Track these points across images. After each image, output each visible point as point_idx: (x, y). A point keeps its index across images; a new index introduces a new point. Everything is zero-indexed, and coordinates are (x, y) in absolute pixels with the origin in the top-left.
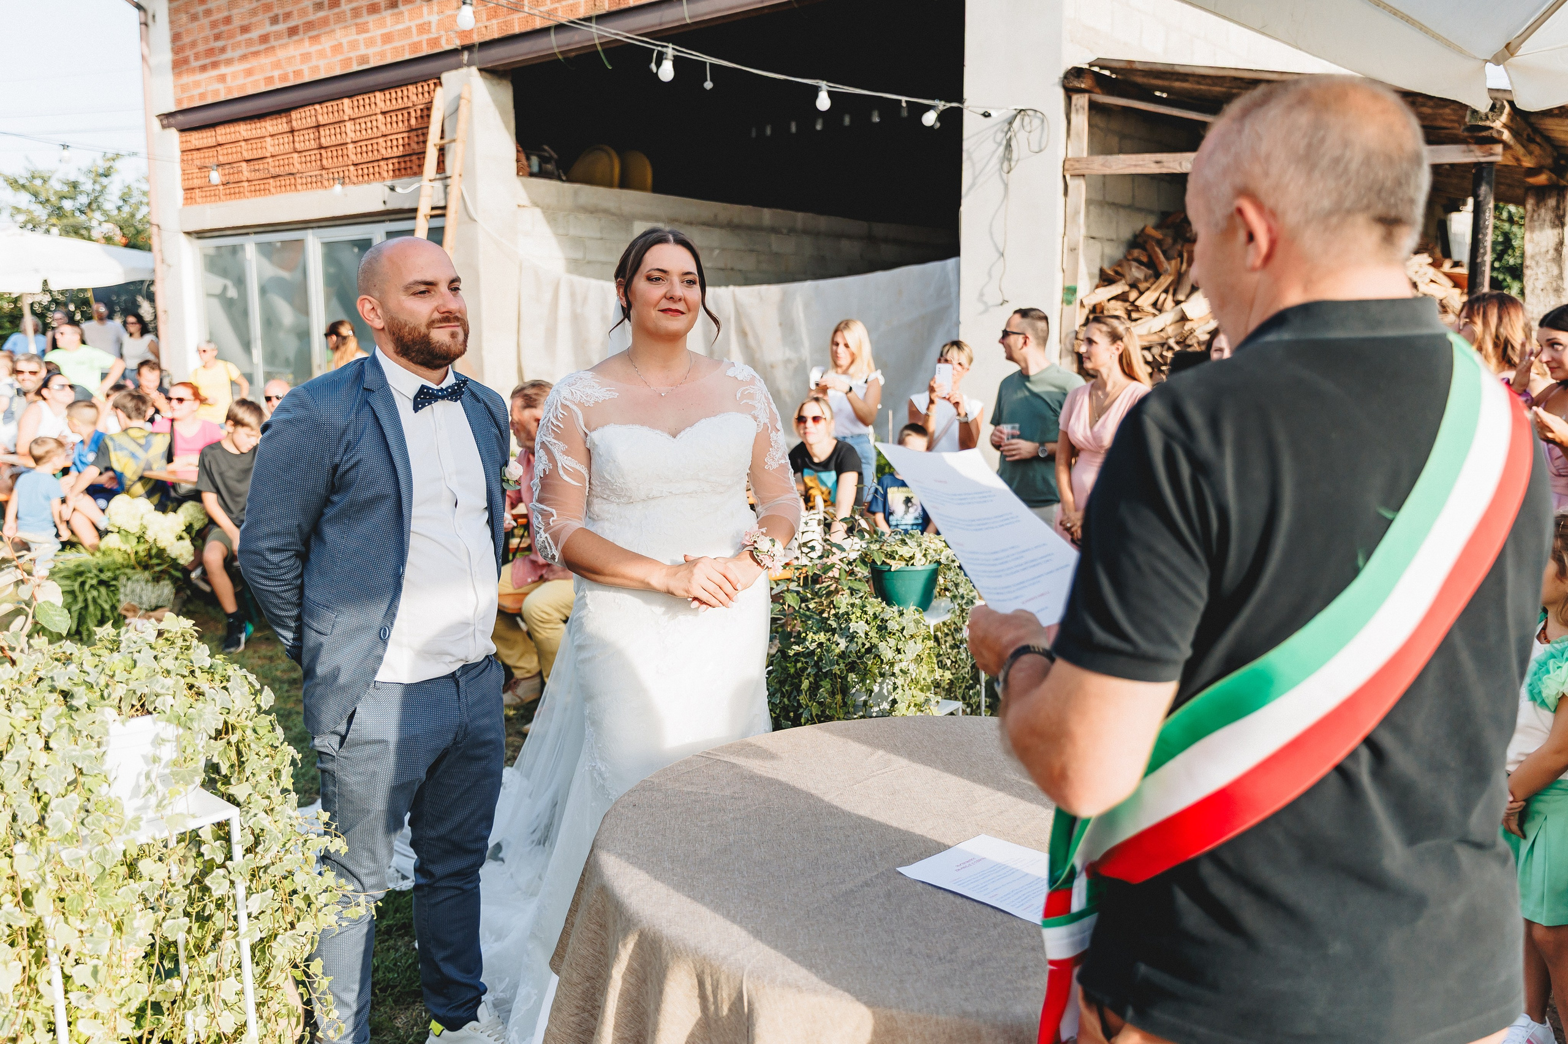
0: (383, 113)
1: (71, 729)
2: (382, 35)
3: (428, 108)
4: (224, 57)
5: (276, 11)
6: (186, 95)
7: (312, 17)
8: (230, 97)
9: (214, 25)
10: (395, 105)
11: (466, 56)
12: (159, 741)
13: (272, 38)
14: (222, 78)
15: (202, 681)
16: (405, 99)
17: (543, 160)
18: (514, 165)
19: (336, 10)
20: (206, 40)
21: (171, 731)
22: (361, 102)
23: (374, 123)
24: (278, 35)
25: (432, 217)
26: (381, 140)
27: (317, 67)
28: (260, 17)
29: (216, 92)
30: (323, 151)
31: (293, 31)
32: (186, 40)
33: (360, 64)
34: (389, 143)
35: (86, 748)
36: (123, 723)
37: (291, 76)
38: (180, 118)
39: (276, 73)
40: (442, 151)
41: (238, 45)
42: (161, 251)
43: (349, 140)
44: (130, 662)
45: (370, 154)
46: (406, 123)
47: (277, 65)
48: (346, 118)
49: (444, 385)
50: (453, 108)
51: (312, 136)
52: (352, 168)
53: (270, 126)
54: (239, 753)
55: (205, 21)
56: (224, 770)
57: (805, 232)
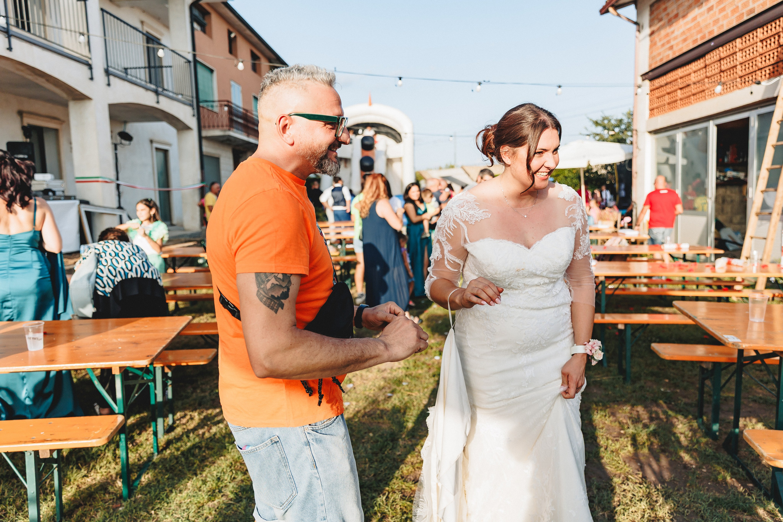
0: (762, 41)
4: (674, 35)
6: (654, 61)
8: (674, 56)
9: (670, 20)
10: (770, 34)
13: (699, 17)
14: (671, 48)
16: (777, 27)
22: (748, 38)
23: (755, 49)
24: (702, 14)
26: (759, 58)
27: (722, 25)
28: (694, 7)
29: (668, 56)
30: (722, 74)
31: (710, 9)
33: (748, 15)
34: (764, 59)
37: (707, 35)
38: (650, 74)
39: (699, 36)
41: (681, 26)
43: (738, 63)
45: (751, 68)
46: (776, 43)
47: (701, 31)
48: (737, 50)
51: (716, 66)
52: (739, 80)
53: (694, 66)
55: (667, 20)
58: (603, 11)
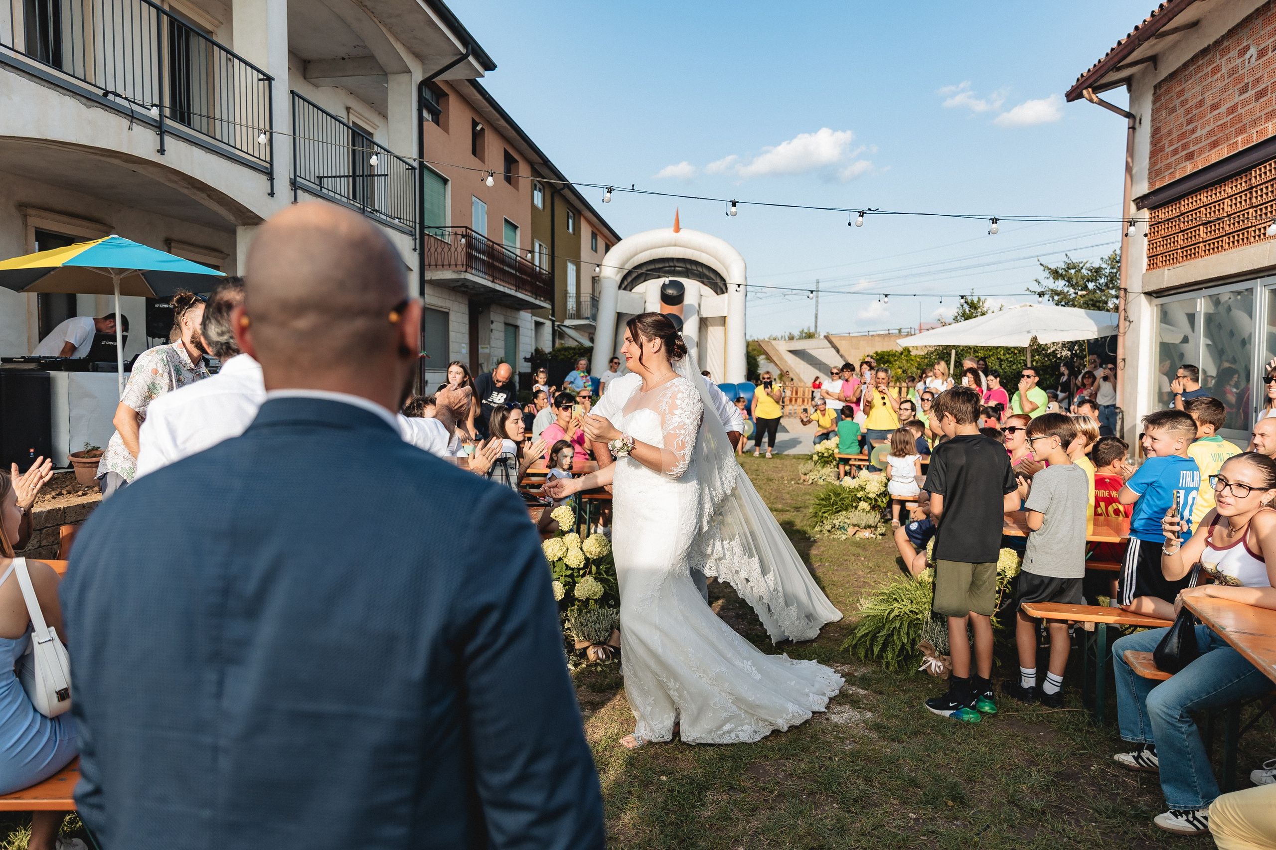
5: (1246, 81)
6: (1158, 178)
8: (1196, 170)
13: (1240, 107)
14: (1191, 156)
24: (1246, 103)
28: (1230, 92)
29: (1185, 169)
32: (1164, 131)
37: (1253, 137)
38: (1153, 199)
39: (1240, 138)
41: (1207, 122)
53: (1229, 188)
55: (1181, 111)
58: (1073, 95)
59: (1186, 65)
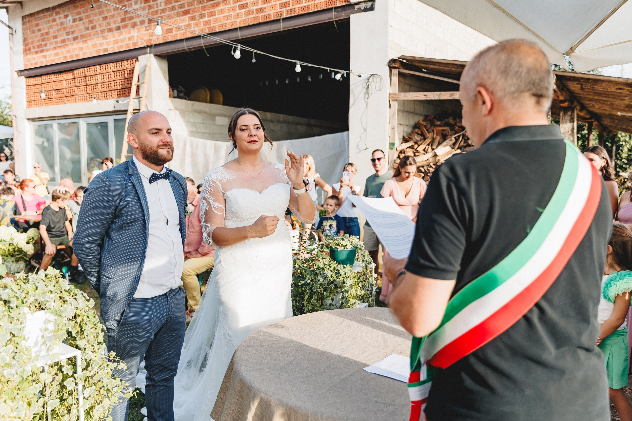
0: (113, 72)
1: (9, 316)
2: (114, 41)
3: (133, 70)
4: (46, 48)
5: (68, 30)
6: (29, 63)
7: (84, 33)
8: (48, 64)
9: (42, 35)
10: (118, 69)
11: (148, 50)
12: (47, 321)
13: (67, 41)
14: (45, 57)
15: (65, 295)
16: (123, 66)
17: (179, 92)
18: (168, 93)
19: (94, 30)
20: (38, 41)
21: (52, 317)
22: (104, 67)
23: (110, 76)
24: (69, 40)
25: (134, 113)
26: (112, 83)
27: (86, 53)
28: (62, 32)
29: (42, 62)
30: (87, 87)
31: (76, 38)
32: (30, 41)
33: (104, 52)
34: (116, 84)
35: (16, 325)
36: (32, 314)
37: (75, 56)
38: (26, 72)
39: (68, 55)
40: (138, 87)
41: (52, 43)
42: (16, 126)
43: (99, 82)
44: (35, 287)
45: (108, 88)
46: (123, 76)
47: (69, 52)
48: (98, 73)
49: (162, 173)
50: (143, 70)
51: (83, 80)
52: (100, 93)
53: (65, 76)
54: (81, 327)
55: (38, 34)
56: (74, 335)
57: (284, 122)
59: (38, 12)
